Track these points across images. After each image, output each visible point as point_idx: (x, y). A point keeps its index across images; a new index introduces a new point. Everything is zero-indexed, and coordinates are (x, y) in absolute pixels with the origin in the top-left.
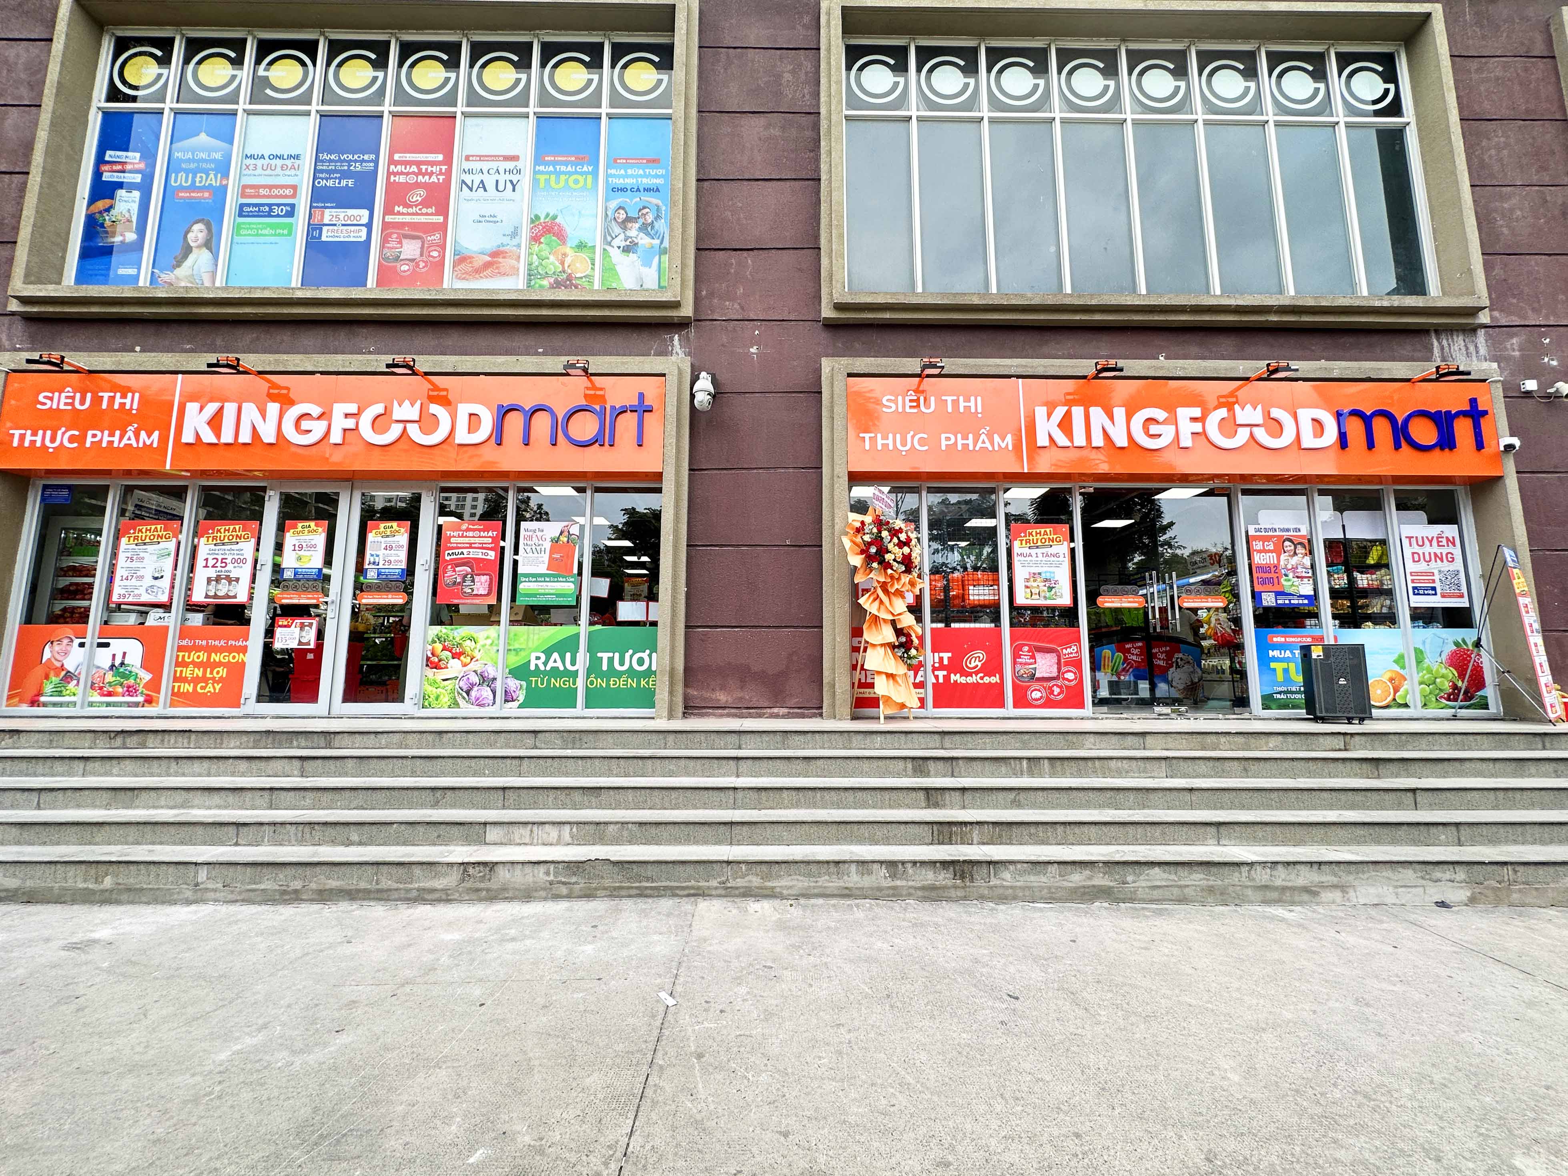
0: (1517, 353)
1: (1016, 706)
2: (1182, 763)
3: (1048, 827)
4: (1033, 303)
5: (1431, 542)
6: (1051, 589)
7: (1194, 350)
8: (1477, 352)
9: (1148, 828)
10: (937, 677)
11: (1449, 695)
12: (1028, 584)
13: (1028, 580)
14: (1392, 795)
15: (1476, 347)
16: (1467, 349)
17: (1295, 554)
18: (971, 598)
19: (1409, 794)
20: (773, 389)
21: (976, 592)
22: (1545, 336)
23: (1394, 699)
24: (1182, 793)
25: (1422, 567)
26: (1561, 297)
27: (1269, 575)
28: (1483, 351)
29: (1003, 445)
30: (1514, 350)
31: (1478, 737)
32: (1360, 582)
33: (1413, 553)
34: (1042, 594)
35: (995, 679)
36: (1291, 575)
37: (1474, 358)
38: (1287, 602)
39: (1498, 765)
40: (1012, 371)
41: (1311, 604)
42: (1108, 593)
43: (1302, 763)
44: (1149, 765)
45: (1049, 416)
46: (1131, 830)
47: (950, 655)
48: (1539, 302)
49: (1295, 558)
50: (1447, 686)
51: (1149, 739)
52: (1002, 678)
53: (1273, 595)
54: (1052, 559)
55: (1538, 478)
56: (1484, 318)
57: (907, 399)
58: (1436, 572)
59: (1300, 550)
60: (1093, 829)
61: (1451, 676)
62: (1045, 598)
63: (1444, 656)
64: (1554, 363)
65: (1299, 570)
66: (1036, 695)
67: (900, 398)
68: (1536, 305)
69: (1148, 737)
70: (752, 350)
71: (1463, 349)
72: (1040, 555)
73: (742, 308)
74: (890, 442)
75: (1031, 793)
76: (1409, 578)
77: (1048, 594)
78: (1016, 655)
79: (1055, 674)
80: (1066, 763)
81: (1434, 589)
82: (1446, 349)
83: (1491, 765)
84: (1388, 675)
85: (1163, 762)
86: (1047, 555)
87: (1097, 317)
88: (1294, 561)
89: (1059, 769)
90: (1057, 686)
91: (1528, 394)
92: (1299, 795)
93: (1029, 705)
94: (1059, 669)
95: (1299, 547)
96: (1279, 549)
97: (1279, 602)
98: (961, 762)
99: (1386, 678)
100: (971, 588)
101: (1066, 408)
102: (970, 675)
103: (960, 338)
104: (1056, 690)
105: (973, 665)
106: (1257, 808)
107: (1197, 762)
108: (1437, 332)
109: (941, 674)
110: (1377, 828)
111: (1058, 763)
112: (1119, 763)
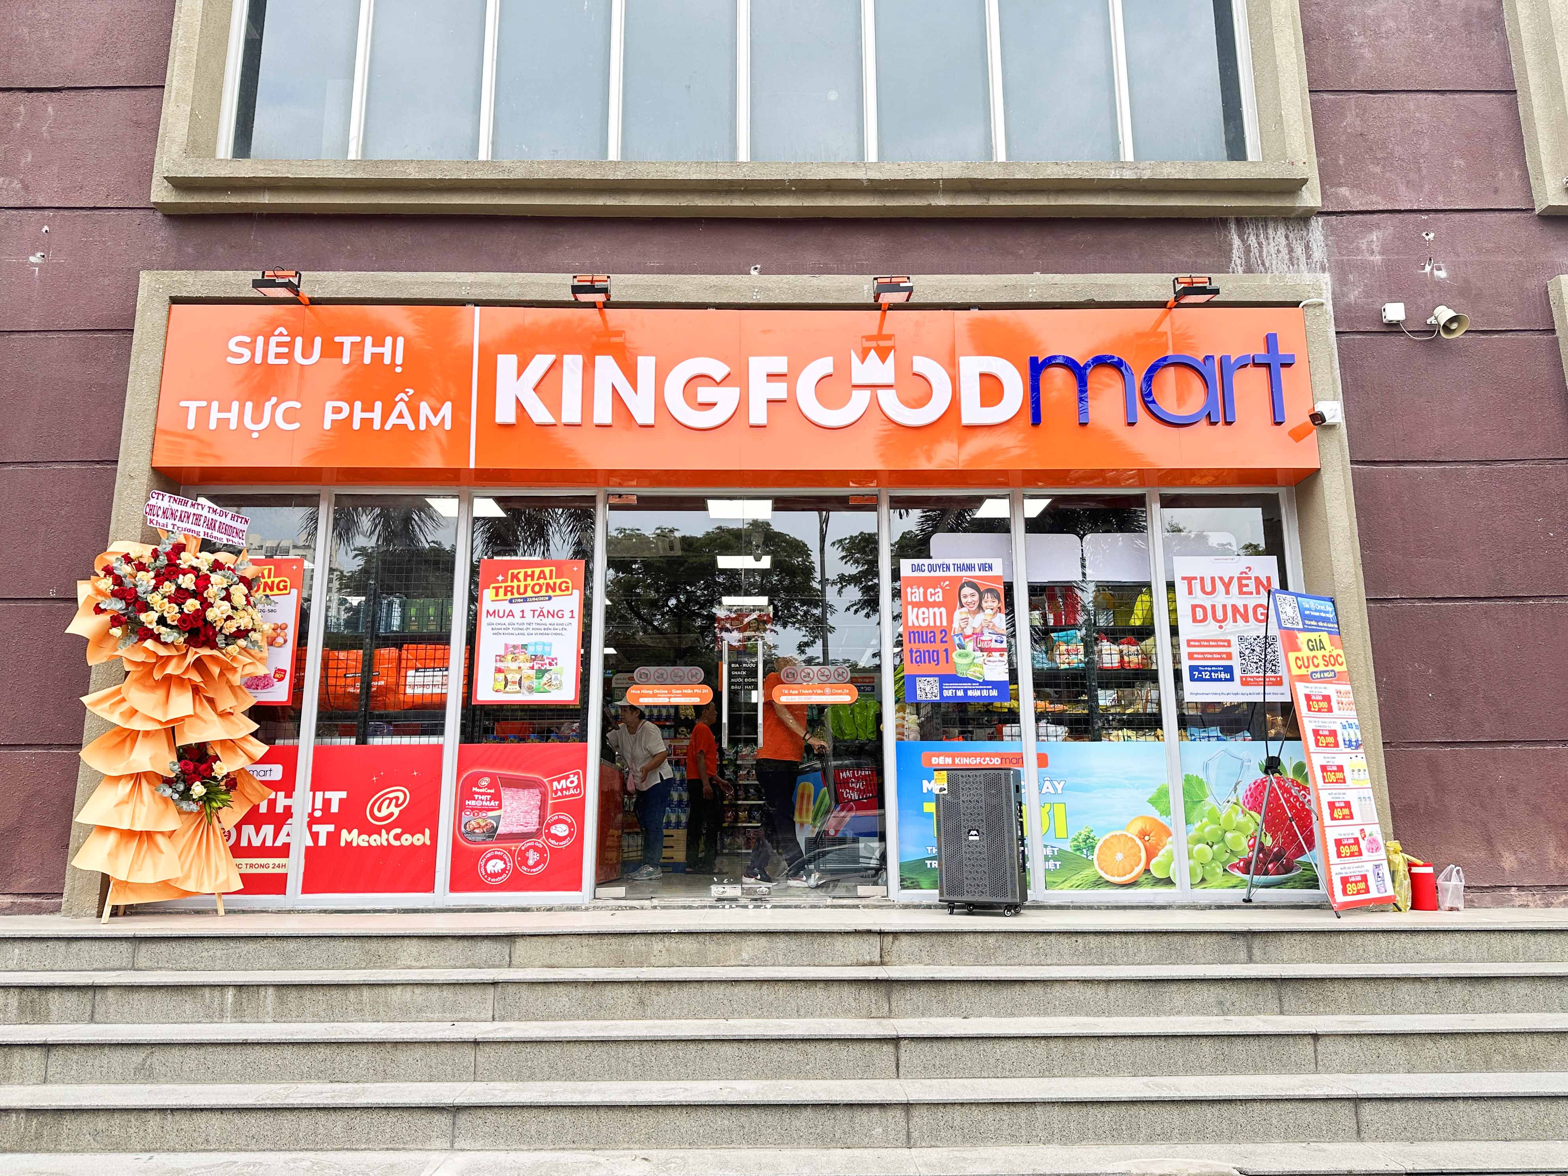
0: (1378, 258)
1: (455, 886)
2: (524, 991)
3: (132, 1118)
4: (512, 177)
5: (1227, 586)
6: (541, 673)
7: (813, 257)
8: (1309, 257)
9: (321, 1117)
10: (315, 836)
11: (1248, 862)
12: (500, 665)
13: (500, 658)
14: (856, 1050)
15: (1307, 247)
16: (1291, 251)
17: (980, 608)
18: (409, 691)
19: (888, 1049)
20: (61, 325)
21: (419, 680)
22: (1427, 229)
23: (1147, 871)
24: (461, 1049)
25: (1209, 630)
26: (1459, 162)
27: (930, 647)
28: (1318, 254)
29: (435, 421)
30: (1372, 253)
31: (1131, 939)
32: (1106, 659)
33: (1194, 607)
34: (525, 683)
35: (421, 839)
36: (970, 645)
37: (1303, 266)
38: (960, 693)
39: (1114, 992)
40: (462, 294)
41: (1001, 697)
42: (647, 681)
43: (750, 989)
44: (463, 996)
45: (521, 368)
46: (287, 1121)
47: (343, 795)
48: (1419, 170)
49: (980, 617)
50: (1243, 847)
51: (521, 946)
52: (434, 837)
53: (935, 682)
54: (550, 620)
55: (1405, 473)
56: (1310, 197)
57: (273, 340)
58: (1234, 640)
59: (990, 602)
60: (216, 1120)
61: (1253, 826)
62: (530, 689)
63: (1242, 792)
64: (1442, 274)
65: (986, 637)
66: (494, 866)
67: (260, 340)
68: (1413, 176)
69: (520, 944)
70: (32, 259)
71: (1284, 251)
72: (528, 614)
73: (26, 188)
74: (233, 416)
75: (175, 1051)
76: (1184, 650)
77: (535, 683)
78: (465, 792)
79: (532, 828)
80: (308, 993)
81: (1229, 669)
82: (1255, 251)
83: (1100, 990)
84: (1138, 826)
85: (491, 990)
86: (541, 614)
87: (634, 201)
88: (977, 621)
89: (292, 1005)
90: (535, 848)
91: (1393, 328)
92: (680, 1049)
93: (480, 886)
94: (542, 818)
95: (988, 597)
96: (952, 602)
97: (946, 693)
98: (110, 993)
99: (1132, 833)
100: (411, 673)
101: (551, 358)
102: (377, 831)
103: (403, 236)
104: (533, 857)
105: (384, 812)
106: (599, 1077)
107: (554, 989)
108: (1239, 222)
109: (323, 830)
110: (754, 1114)
111: (293, 994)
112: (408, 993)
